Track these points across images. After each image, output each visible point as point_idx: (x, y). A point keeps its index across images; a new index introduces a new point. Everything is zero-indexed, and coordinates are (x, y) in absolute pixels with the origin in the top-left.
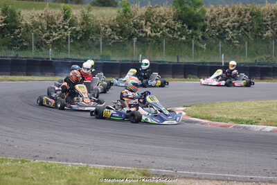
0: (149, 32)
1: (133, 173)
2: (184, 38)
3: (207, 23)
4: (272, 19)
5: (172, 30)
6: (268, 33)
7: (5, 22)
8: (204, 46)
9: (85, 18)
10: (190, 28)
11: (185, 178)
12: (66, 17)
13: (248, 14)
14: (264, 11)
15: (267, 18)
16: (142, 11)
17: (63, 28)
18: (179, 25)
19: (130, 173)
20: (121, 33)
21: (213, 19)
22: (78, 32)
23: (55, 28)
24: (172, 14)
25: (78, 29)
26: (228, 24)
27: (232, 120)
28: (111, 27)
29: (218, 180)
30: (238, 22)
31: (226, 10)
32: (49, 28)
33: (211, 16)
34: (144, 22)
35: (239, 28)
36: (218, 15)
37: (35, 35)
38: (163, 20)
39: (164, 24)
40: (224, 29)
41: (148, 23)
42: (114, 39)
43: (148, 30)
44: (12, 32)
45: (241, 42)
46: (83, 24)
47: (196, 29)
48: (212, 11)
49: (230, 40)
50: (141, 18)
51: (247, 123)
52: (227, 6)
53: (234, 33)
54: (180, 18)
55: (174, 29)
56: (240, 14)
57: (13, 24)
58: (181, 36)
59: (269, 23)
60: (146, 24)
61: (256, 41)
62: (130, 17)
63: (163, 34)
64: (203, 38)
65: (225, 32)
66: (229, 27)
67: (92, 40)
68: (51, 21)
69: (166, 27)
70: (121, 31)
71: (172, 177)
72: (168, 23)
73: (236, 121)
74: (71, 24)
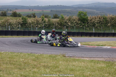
0: (70, 25)
1: (60, 56)
2: (81, 26)
3: (89, 21)
4: (110, 20)
5: (77, 24)
6: (109, 24)
7: (23, 22)
8: (88, 29)
9: (49, 20)
10: (83, 23)
11: (78, 57)
12: (42, 20)
13: (102, 18)
14: (107, 17)
15: (109, 19)
16: (67, 18)
17: (42, 23)
18: (80, 22)
19: (58, 56)
20: (61, 25)
21: (91, 20)
22: (46, 25)
23: (39, 24)
24: (78, 18)
25: (47, 24)
26: (96, 21)
27: (96, 45)
28: (57, 23)
29: (90, 58)
30: (99, 21)
31: (95, 17)
32: (37, 24)
33: (90, 19)
34: (68, 21)
35: (99, 23)
36: (93, 18)
37: (32, 26)
38: (74, 20)
39: (75, 22)
40: (95, 23)
41: (70, 22)
42: (59, 27)
43: (69, 24)
44: (25, 25)
45: (100, 27)
46: (48, 22)
47: (85, 23)
48: (90, 17)
49: (97, 27)
50: (67, 20)
51: (101, 46)
52: (95, 16)
53: (98, 24)
54: (80, 20)
55: (78, 23)
56: (100, 18)
57: (25, 22)
58: (80, 26)
59: (109, 21)
60: (69, 22)
61: (105, 27)
62: (63, 20)
63: (75, 25)
64: (88, 26)
65: (95, 24)
66: (96, 22)
67: (51, 27)
68: (38, 21)
69: (76, 23)
70: (61, 24)
71: (74, 57)
72: (76, 21)
73: (98, 45)
74: (44, 22)
